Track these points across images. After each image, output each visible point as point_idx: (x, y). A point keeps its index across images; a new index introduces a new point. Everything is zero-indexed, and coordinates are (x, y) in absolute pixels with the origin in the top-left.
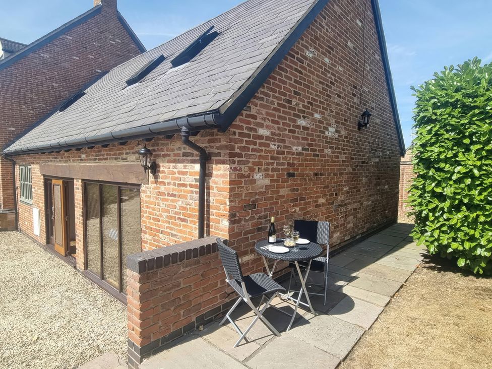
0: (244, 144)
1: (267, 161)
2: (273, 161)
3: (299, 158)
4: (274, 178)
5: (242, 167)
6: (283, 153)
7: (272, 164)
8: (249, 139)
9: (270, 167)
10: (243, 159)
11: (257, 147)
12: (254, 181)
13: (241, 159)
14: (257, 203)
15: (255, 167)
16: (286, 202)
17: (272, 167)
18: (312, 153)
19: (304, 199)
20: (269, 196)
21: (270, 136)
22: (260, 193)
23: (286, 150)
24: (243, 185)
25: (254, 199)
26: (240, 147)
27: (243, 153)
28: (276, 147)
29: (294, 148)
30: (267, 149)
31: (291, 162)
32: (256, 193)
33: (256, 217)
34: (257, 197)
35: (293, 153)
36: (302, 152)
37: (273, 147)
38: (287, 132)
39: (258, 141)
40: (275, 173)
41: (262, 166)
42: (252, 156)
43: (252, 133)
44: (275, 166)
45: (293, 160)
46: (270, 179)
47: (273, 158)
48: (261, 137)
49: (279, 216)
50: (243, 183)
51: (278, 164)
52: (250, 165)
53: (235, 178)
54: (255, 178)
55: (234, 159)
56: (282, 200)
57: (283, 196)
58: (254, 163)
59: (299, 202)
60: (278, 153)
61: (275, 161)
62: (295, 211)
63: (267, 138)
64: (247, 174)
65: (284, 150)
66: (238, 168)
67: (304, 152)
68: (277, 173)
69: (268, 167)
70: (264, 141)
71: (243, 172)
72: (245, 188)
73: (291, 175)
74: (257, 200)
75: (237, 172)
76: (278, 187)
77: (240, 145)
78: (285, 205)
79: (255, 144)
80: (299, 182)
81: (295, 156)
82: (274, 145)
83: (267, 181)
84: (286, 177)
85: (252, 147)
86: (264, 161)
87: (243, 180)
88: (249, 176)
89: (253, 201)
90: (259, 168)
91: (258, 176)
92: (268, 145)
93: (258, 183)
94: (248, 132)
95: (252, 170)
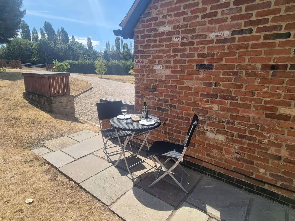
0: (146, 43)
1: (168, 54)
2: (176, 54)
3: (221, 46)
4: (177, 70)
5: (144, 60)
6: (192, 43)
7: (174, 56)
8: (150, 39)
9: (172, 60)
10: (145, 54)
11: (158, 43)
12: (155, 71)
13: (143, 55)
14: (157, 88)
15: (155, 60)
16: (195, 94)
17: (174, 59)
18: (262, 34)
20: (170, 84)
21: (173, 30)
22: (160, 81)
23: (196, 41)
24: (145, 73)
25: (154, 84)
26: (142, 46)
27: (145, 50)
28: (180, 39)
29: (212, 36)
30: (168, 43)
31: (206, 52)
32: (156, 81)
33: (157, 99)
34: (157, 83)
35: (211, 41)
36: (231, 37)
37: (175, 40)
39: (158, 38)
40: (178, 65)
41: (163, 58)
42: (152, 52)
43: (152, 33)
44: (178, 58)
45: (208, 50)
46: (171, 70)
47: (174, 51)
48: (162, 34)
49: (184, 106)
50: (145, 72)
51: (182, 56)
52: (151, 58)
53: (139, 68)
54: (155, 68)
55: (138, 55)
56: (188, 91)
57: (190, 88)
58: (154, 57)
59: (218, 99)
60: (183, 44)
61: (179, 54)
62: (211, 108)
63: (169, 33)
64: (147, 65)
65: (192, 40)
66: (141, 61)
67: (237, 37)
68: (180, 64)
69: (170, 59)
70: (165, 37)
71: (144, 64)
72: (146, 75)
73: (201, 67)
74: (157, 86)
75: (140, 64)
76: (182, 78)
77: (142, 45)
78: (193, 97)
79: (155, 41)
80: (221, 76)
81: (214, 44)
82: (178, 38)
83: (168, 72)
84: (195, 69)
85: (152, 44)
86: (164, 55)
87: (144, 69)
88: (149, 67)
89: (153, 86)
90: (159, 61)
91: (158, 67)
92: (170, 39)
93: (158, 72)
94: (149, 33)
95: (152, 62)
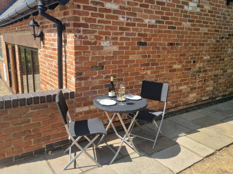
0: (90, 16)
1: (115, 31)
2: (122, 32)
3: (151, 30)
4: (123, 46)
5: (88, 35)
6: (134, 25)
7: (121, 34)
8: (95, 12)
9: (119, 37)
10: (89, 29)
11: (104, 19)
12: (102, 48)
13: (87, 29)
14: (104, 66)
15: (102, 36)
16: (137, 65)
17: (121, 36)
18: (168, 25)
19: (157, 64)
20: (118, 60)
21: (119, 9)
22: (107, 58)
23: (137, 23)
24: (89, 50)
25: (101, 62)
26: (85, 18)
27: (89, 24)
28: (125, 19)
29: (146, 21)
30: (115, 21)
31: (143, 32)
32: (103, 58)
33: (104, 76)
34: (104, 60)
35: (145, 25)
36: (155, 24)
37: (121, 19)
38: (138, 7)
39: (105, 14)
40: (124, 42)
41: (110, 35)
42: (99, 27)
43: (98, 7)
44: (124, 36)
45: (144, 31)
46: (118, 46)
47: (121, 29)
48: (109, 11)
49: (129, 77)
50: (89, 49)
51: (127, 34)
52: (97, 34)
53: (81, 44)
54: (102, 44)
55: (79, 28)
56: (132, 64)
57: (133, 61)
58: (100, 33)
59: (150, 66)
60: (128, 24)
61: (125, 32)
62: (146, 74)
63: (115, 11)
64: (93, 41)
65: (134, 22)
66: (84, 37)
67: (158, 24)
68: (126, 41)
69: (117, 36)
70: (112, 14)
71: (89, 40)
72: (91, 52)
73: (140, 44)
74: (104, 63)
75: (83, 40)
76: (127, 53)
77: (85, 17)
78: (135, 68)
79: (102, 16)
80: (151, 50)
81: (147, 28)
82: (124, 18)
83: (116, 48)
84: (136, 45)
85: (98, 19)
86: (111, 31)
87: (89, 46)
88: (95, 43)
89: (100, 64)
90: (106, 37)
91: (105, 44)
92: (117, 18)
93: (105, 49)
94: (94, 6)
95: (99, 38)
